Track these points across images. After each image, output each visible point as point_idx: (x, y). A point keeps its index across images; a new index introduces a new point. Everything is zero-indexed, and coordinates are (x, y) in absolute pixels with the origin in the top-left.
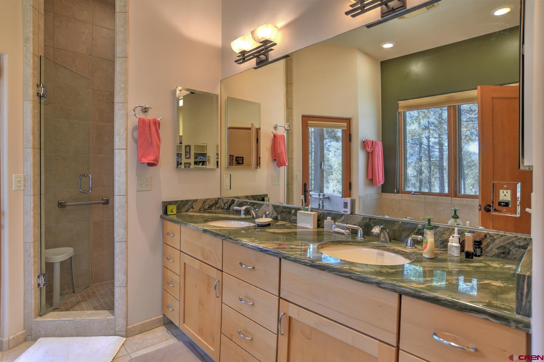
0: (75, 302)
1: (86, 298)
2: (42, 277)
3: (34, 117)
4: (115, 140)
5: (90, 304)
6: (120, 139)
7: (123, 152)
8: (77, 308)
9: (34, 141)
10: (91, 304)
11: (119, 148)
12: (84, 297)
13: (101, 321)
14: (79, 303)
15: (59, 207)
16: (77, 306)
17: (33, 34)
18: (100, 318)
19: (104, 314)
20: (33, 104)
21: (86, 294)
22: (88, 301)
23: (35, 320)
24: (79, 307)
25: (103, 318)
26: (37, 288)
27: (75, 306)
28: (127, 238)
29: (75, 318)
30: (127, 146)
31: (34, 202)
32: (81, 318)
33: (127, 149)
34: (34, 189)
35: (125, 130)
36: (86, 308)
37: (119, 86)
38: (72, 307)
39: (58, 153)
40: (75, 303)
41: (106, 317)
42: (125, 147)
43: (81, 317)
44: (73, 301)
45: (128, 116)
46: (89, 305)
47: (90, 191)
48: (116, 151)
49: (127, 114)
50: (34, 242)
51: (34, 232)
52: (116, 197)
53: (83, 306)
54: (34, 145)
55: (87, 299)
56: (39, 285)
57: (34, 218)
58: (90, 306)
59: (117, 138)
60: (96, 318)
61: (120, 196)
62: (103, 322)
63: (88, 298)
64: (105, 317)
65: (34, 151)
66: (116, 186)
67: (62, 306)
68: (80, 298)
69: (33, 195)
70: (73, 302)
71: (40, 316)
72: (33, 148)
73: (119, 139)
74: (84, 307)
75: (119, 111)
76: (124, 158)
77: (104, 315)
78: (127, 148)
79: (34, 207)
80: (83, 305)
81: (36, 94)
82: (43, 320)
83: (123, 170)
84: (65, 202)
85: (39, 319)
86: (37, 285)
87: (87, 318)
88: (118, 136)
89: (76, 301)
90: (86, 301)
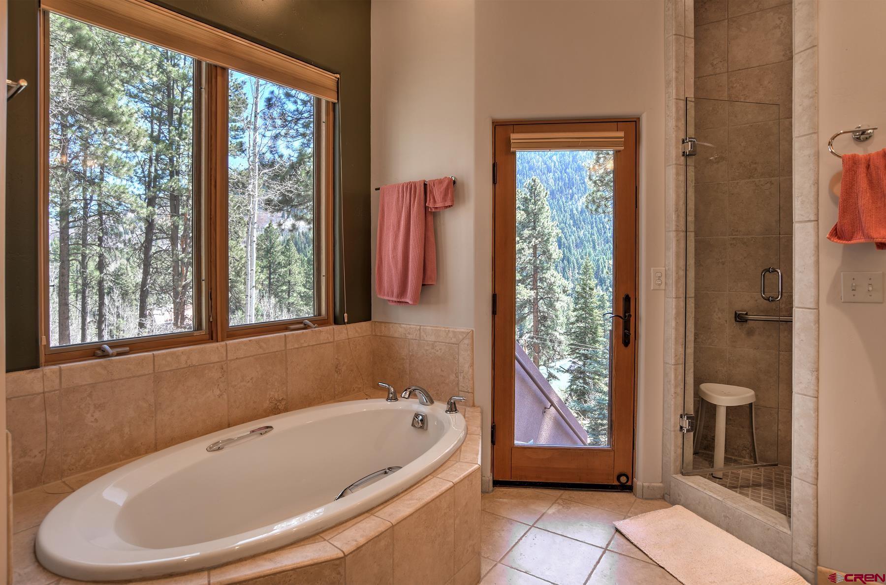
0: (751, 482)
1: (774, 484)
2: (686, 419)
3: (677, 187)
4: (795, 206)
5: (774, 496)
6: (803, 202)
7: (810, 226)
8: (750, 492)
9: (678, 221)
10: (776, 497)
11: (801, 220)
12: (771, 481)
13: (765, 525)
14: (756, 485)
15: (736, 321)
16: (750, 489)
17: (677, 72)
18: (765, 521)
19: (775, 518)
20: (677, 169)
21: (775, 478)
22: (774, 489)
23: (674, 476)
24: (752, 492)
25: (769, 523)
26: (679, 432)
27: (748, 487)
28: (818, 391)
29: (725, 500)
30: (817, 215)
31: (677, 307)
32: (734, 505)
33: (817, 221)
34: (676, 290)
35: (812, 186)
36: (764, 499)
37: (800, 105)
38: (742, 487)
39: (735, 235)
40: (751, 484)
41: (776, 524)
42: (812, 217)
43: (735, 503)
44: (750, 480)
45: (818, 157)
46: (772, 497)
47: (778, 297)
48: (797, 227)
49: (817, 155)
50: (676, 364)
51: (676, 350)
52: (796, 309)
53: (760, 494)
54: (677, 226)
55: (774, 487)
56: (681, 428)
57: (677, 330)
58: (774, 499)
59: (798, 201)
60: (756, 516)
61: (804, 310)
62: (768, 529)
63: (776, 486)
64: (774, 523)
65: (677, 235)
66: (796, 289)
67: (729, 479)
68: (762, 479)
69: (676, 298)
70: (748, 480)
71: (683, 474)
72: (677, 231)
73: (802, 204)
74: (762, 497)
75: (801, 151)
76: (812, 239)
77: (774, 521)
78: (818, 218)
79: (677, 314)
80: (762, 493)
81: (681, 154)
82: (683, 481)
83: (811, 260)
84: (746, 314)
85: (680, 477)
86: (678, 428)
87: (743, 510)
88: (800, 198)
89: (753, 481)
90: (771, 488)
